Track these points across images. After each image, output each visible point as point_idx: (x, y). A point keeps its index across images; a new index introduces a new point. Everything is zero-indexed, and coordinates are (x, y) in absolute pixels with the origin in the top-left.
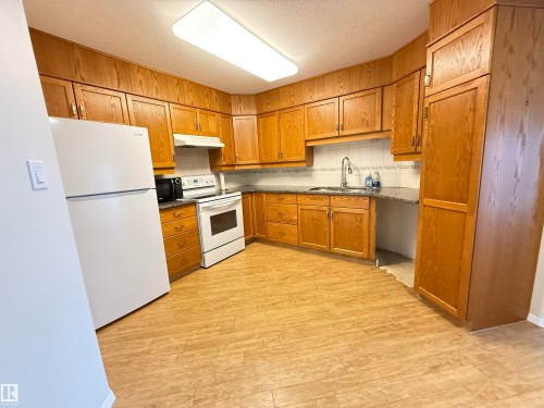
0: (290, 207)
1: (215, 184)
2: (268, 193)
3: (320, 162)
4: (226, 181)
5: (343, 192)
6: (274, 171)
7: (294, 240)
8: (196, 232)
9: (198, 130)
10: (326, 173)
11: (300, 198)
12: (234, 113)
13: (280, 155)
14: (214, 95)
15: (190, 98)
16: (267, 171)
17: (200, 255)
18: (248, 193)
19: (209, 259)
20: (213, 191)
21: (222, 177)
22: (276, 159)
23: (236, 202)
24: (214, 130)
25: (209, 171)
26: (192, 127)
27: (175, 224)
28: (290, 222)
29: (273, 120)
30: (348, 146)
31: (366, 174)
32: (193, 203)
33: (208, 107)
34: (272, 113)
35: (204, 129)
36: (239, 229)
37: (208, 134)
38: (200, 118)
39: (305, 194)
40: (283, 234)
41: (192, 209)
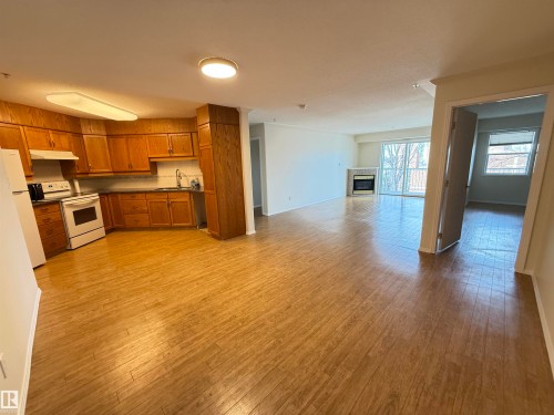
0: (141, 202)
1: (69, 188)
2: (123, 193)
3: (161, 172)
4: (80, 185)
5: (179, 190)
6: (127, 177)
7: (147, 224)
8: (61, 223)
9: (52, 146)
10: (167, 178)
11: (148, 196)
12: (84, 131)
13: (130, 166)
14: (64, 118)
15: (42, 122)
16: (120, 178)
17: (67, 240)
18: (104, 195)
19: (75, 243)
20: (68, 193)
21: (77, 184)
22: (128, 169)
23: (94, 201)
24: (67, 146)
25: (62, 178)
26: (46, 144)
27: (44, 217)
28: (142, 212)
29: (122, 141)
30: (180, 163)
31: (191, 179)
32: (57, 202)
33: (59, 128)
34: (120, 136)
35: (57, 145)
36: (99, 221)
37: (62, 149)
38: (52, 137)
39: (151, 192)
40: (137, 221)
41: (57, 206)
